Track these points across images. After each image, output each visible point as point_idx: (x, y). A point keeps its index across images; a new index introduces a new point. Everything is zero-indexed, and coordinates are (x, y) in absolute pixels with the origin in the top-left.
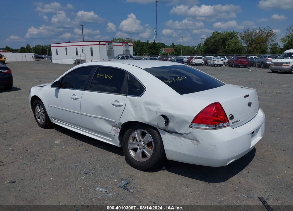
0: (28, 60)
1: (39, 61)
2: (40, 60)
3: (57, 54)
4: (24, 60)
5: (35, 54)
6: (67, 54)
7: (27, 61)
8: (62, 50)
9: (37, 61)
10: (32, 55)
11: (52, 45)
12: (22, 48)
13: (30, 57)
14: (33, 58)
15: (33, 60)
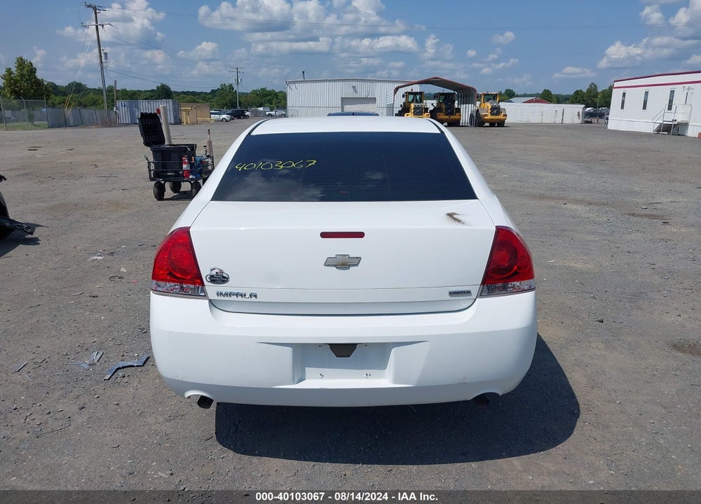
0: (567, 121)
1: (591, 122)
2: (594, 120)
3: (622, 107)
4: (558, 120)
5: (586, 107)
6: (644, 107)
7: (564, 122)
8: (635, 96)
9: (587, 122)
10: (579, 108)
11: (616, 84)
12: (577, 93)
13: (573, 113)
14: (579, 115)
15: (578, 121)
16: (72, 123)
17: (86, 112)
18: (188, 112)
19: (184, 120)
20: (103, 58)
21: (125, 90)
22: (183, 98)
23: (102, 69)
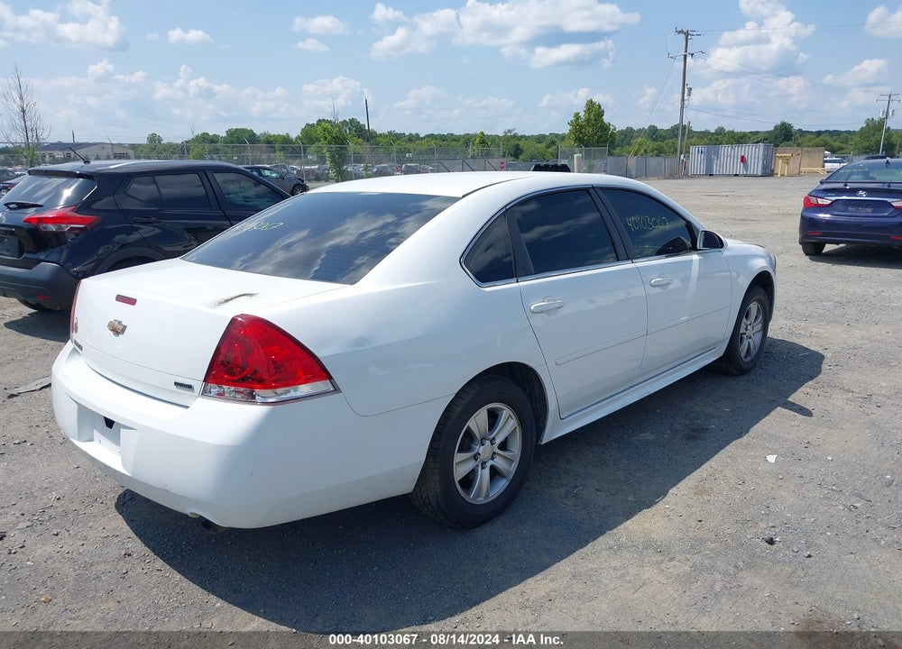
16: (634, 173)
17: (653, 161)
18: (787, 161)
19: (778, 171)
20: (686, 94)
21: (733, 132)
22: (810, 140)
23: (682, 108)
